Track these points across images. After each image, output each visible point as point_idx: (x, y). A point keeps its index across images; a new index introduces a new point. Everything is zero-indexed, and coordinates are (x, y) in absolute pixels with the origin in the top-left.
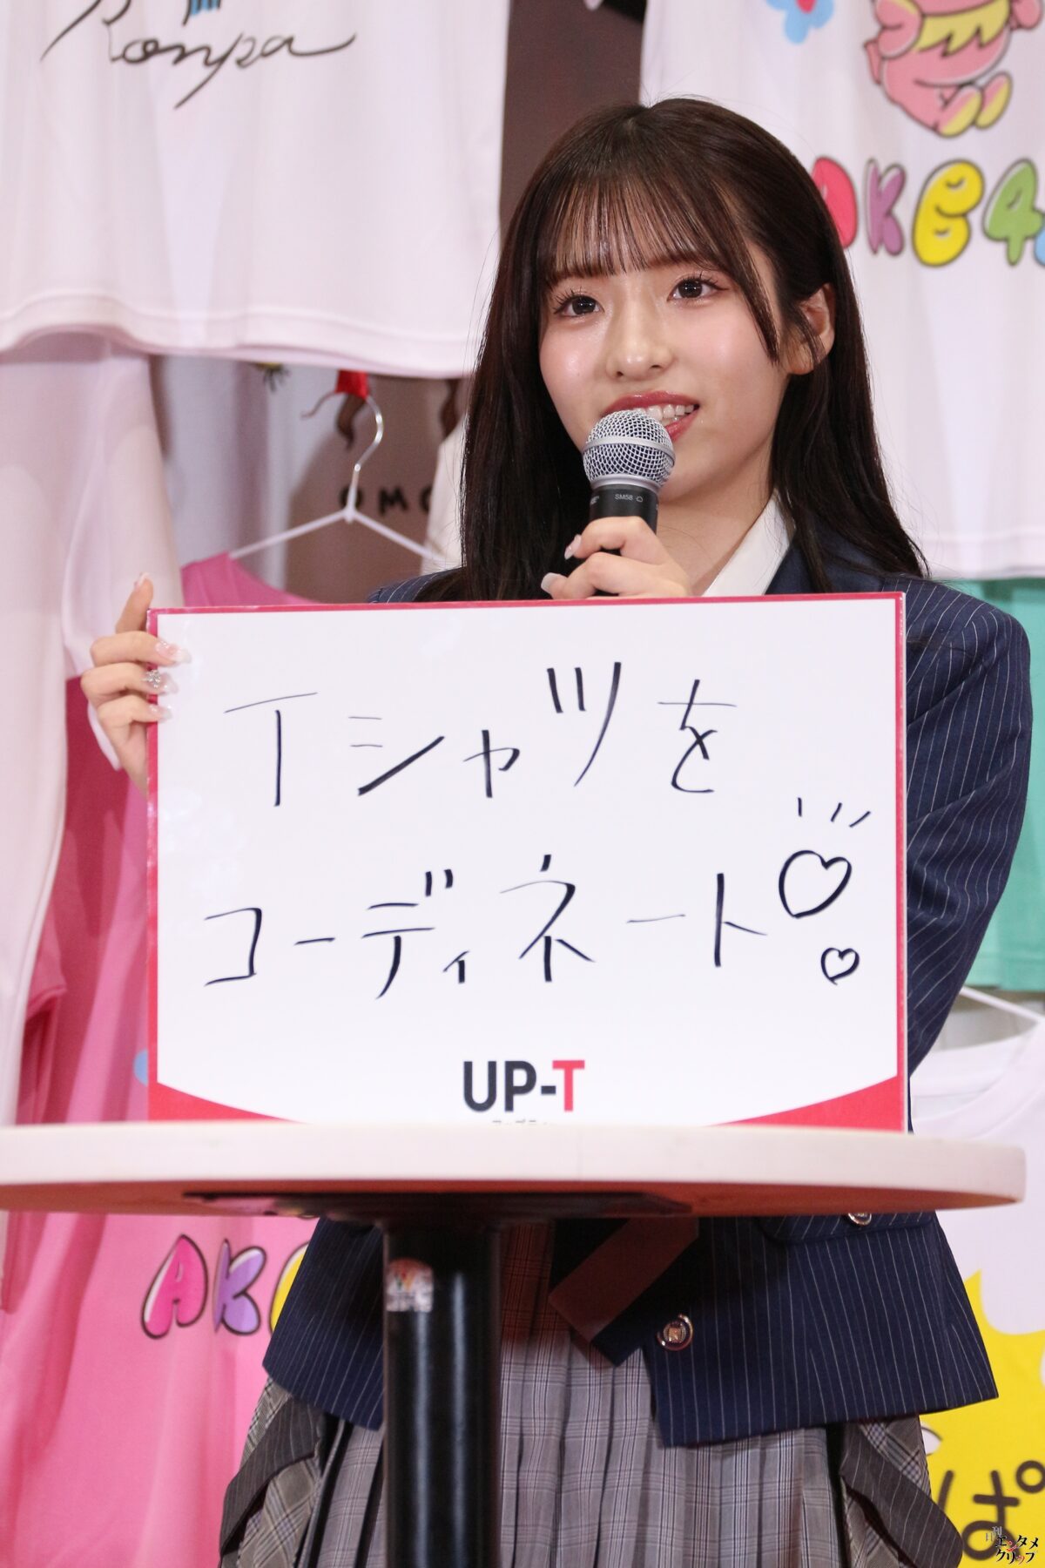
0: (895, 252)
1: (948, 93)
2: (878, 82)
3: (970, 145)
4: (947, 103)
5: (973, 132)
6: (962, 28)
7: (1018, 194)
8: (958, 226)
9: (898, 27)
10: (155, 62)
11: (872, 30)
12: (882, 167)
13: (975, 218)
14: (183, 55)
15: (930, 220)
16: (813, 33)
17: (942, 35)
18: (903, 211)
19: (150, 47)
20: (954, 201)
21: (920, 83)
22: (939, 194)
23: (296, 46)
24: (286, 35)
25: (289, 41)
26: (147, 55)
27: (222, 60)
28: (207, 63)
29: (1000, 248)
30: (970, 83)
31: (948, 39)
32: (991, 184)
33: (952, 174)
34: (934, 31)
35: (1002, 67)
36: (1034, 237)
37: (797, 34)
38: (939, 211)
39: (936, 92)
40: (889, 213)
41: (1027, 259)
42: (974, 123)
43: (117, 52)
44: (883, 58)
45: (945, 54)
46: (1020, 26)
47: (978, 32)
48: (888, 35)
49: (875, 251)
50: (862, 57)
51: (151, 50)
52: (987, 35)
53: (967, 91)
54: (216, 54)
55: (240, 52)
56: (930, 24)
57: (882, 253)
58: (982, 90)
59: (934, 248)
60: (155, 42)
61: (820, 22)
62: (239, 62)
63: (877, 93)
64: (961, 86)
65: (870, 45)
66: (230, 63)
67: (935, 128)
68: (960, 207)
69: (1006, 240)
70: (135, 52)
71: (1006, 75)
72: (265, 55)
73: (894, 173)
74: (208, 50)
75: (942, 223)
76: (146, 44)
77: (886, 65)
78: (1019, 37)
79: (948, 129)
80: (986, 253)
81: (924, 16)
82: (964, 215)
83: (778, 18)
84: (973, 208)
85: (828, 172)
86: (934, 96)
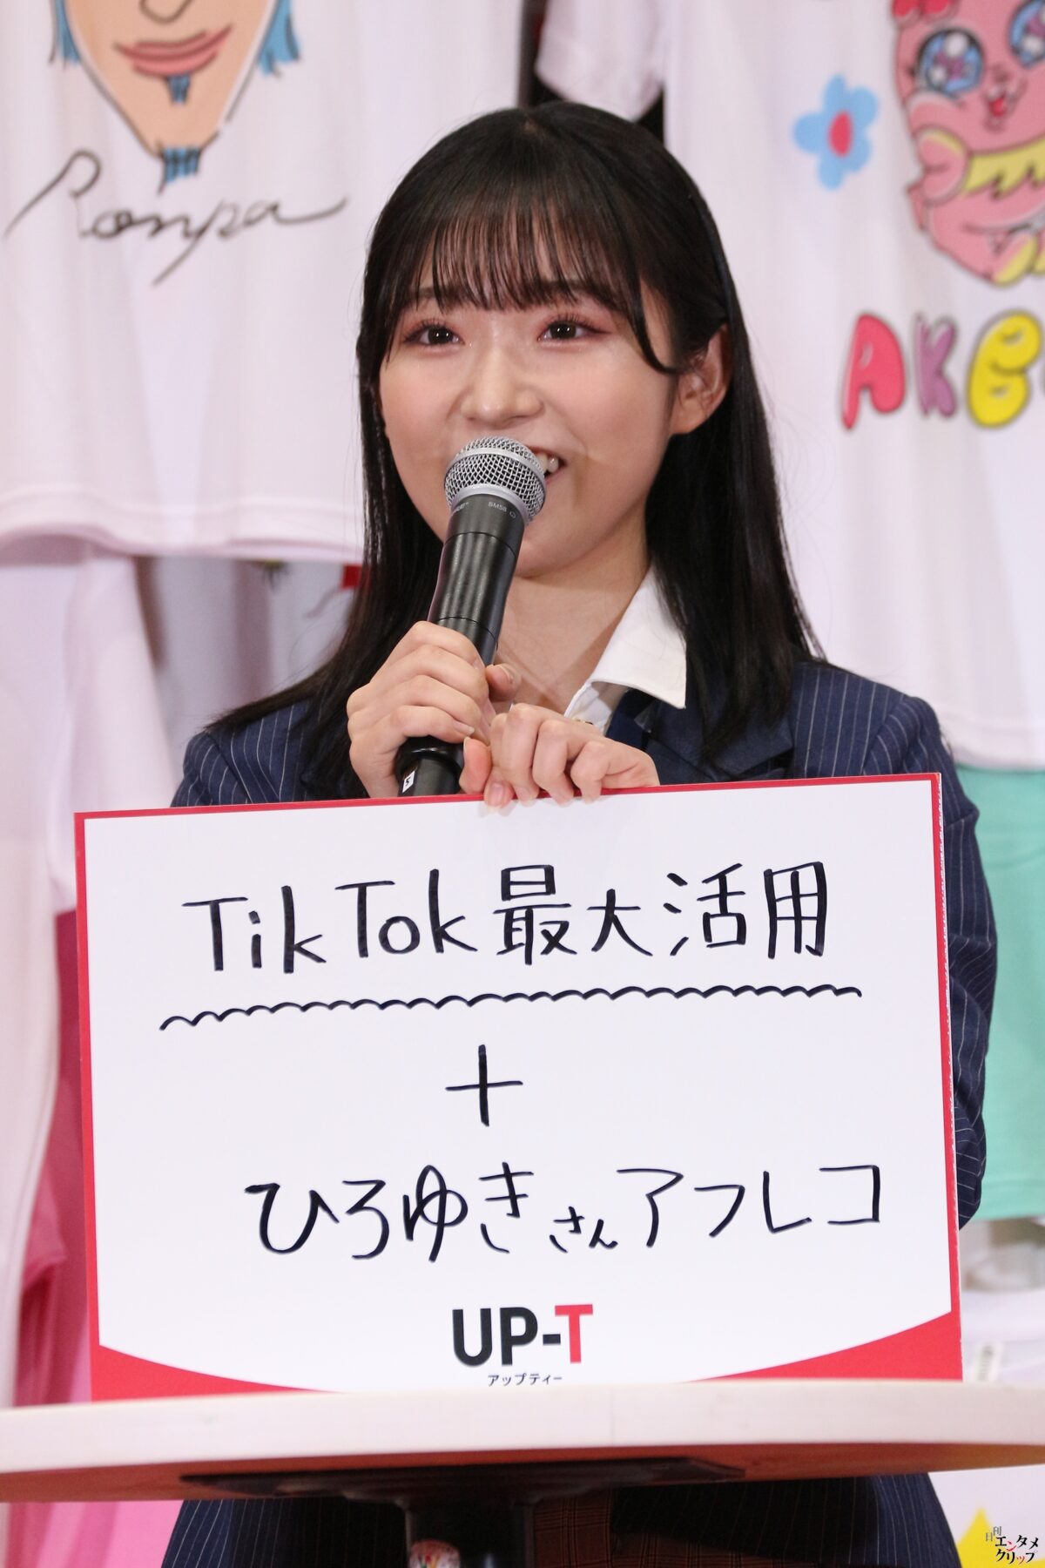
0: (949, 413)
1: (1000, 238)
2: (922, 227)
3: (1027, 294)
4: (999, 249)
5: (1029, 280)
6: (1013, 166)
8: (1016, 384)
9: (942, 168)
10: (132, 237)
11: (913, 172)
12: (932, 321)
13: (1035, 373)
14: (160, 226)
15: (985, 379)
16: (851, 180)
17: (991, 175)
18: (955, 369)
19: (123, 220)
20: (1012, 356)
21: (971, 229)
22: (994, 349)
23: (285, 212)
24: (271, 199)
25: (274, 208)
26: (120, 229)
27: (202, 231)
28: (187, 234)
30: (1025, 227)
31: (997, 180)
33: (1008, 326)
34: (982, 171)
37: (831, 179)
38: (996, 368)
39: (987, 238)
40: (939, 373)
42: (1030, 270)
43: (87, 224)
44: (929, 203)
45: (996, 196)
47: (1031, 171)
48: (935, 179)
49: (926, 411)
50: (903, 206)
51: (124, 222)
52: (1041, 173)
53: (1020, 235)
54: (196, 224)
55: (223, 220)
56: (979, 162)
57: (936, 416)
58: (1039, 234)
59: (991, 409)
60: (129, 215)
61: (857, 166)
62: (224, 233)
63: (921, 243)
64: (1013, 231)
65: (913, 189)
66: (211, 235)
67: (987, 277)
68: (1018, 362)
70: (108, 226)
72: (249, 223)
73: (943, 329)
74: (186, 220)
75: (998, 381)
76: (118, 217)
77: (932, 213)
79: (1001, 276)
81: (971, 154)
82: (1023, 371)
83: (808, 164)
84: (1033, 361)
85: (871, 330)
86: (985, 244)
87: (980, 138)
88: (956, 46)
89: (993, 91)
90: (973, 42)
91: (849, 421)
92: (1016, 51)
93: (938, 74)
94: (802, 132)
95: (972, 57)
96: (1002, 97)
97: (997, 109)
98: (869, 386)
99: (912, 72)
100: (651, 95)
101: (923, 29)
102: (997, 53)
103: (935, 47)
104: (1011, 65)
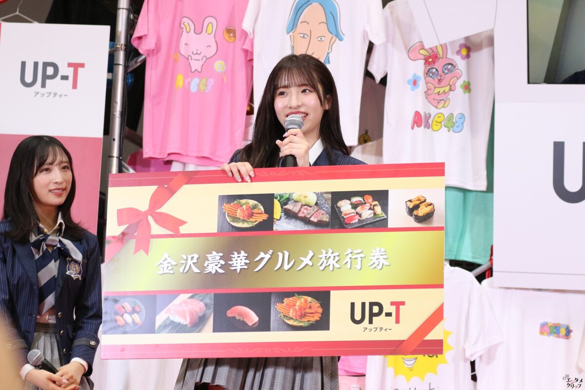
0: (428, 128)
1: (439, 101)
2: (427, 99)
3: (442, 110)
4: (438, 103)
5: (443, 108)
6: (442, 90)
7: (450, 119)
8: (439, 124)
9: (430, 89)
11: (426, 90)
12: (427, 113)
13: (443, 123)
15: (435, 123)
16: (416, 90)
17: (438, 91)
18: (430, 121)
20: (439, 120)
21: (434, 99)
22: (436, 119)
29: (447, 129)
30: (443, 100)
31: (439, 92)
32: (445, 118)
33: (439, 115)
34: (437, 90)
35: (448, 97)
36: (452, 127)
37: (413, 90)
38: (437, 122)
39: (437, 101)
40: (428, 122)
41: (451, 131)
42: (443, 107)
44: (428, 95)
45: (439, 94)
46: (452, 90)
47: (444, 91)
48: (429, 91)
49: (425, 128)
50: (424, 94)
52: (446, 92)
53: (442, 101)
56: (436, 89)
57: (426, 128)
58: (445, 101)
59: (435, 128)
61: (417, 88)
63: (426, 101)
64: (441, 100)
65: (425, 92)
67: (436, 107)
68: (440, 121)
69: (448, 127)
71: (449, 99)
73: (429, 114)
75: (437, 124)
77: (428, 96)
78: (451, 92)
79: (438, 107)
80: (444, 129)
81: (435, 88)
82: (441, 122)
83: (409, 87)
84: (442, 121)
85: (417, 114)
86: (436, 102)
87: (436, 85)
88: (434, 70)
89: (439, 78)
90: (437, 70)
91: (413, 128)
92: (443, 72)
93: (431, 75)
94: (409, 82)
95: (436, 72)
96: (441, 79)
97: (440, 81)
98: (416, 123)
99: (427, 74)
100: (385, 74)
101: (429, 67)
102: (440, 72)
103: (431, 70)
104: (443, 74)
